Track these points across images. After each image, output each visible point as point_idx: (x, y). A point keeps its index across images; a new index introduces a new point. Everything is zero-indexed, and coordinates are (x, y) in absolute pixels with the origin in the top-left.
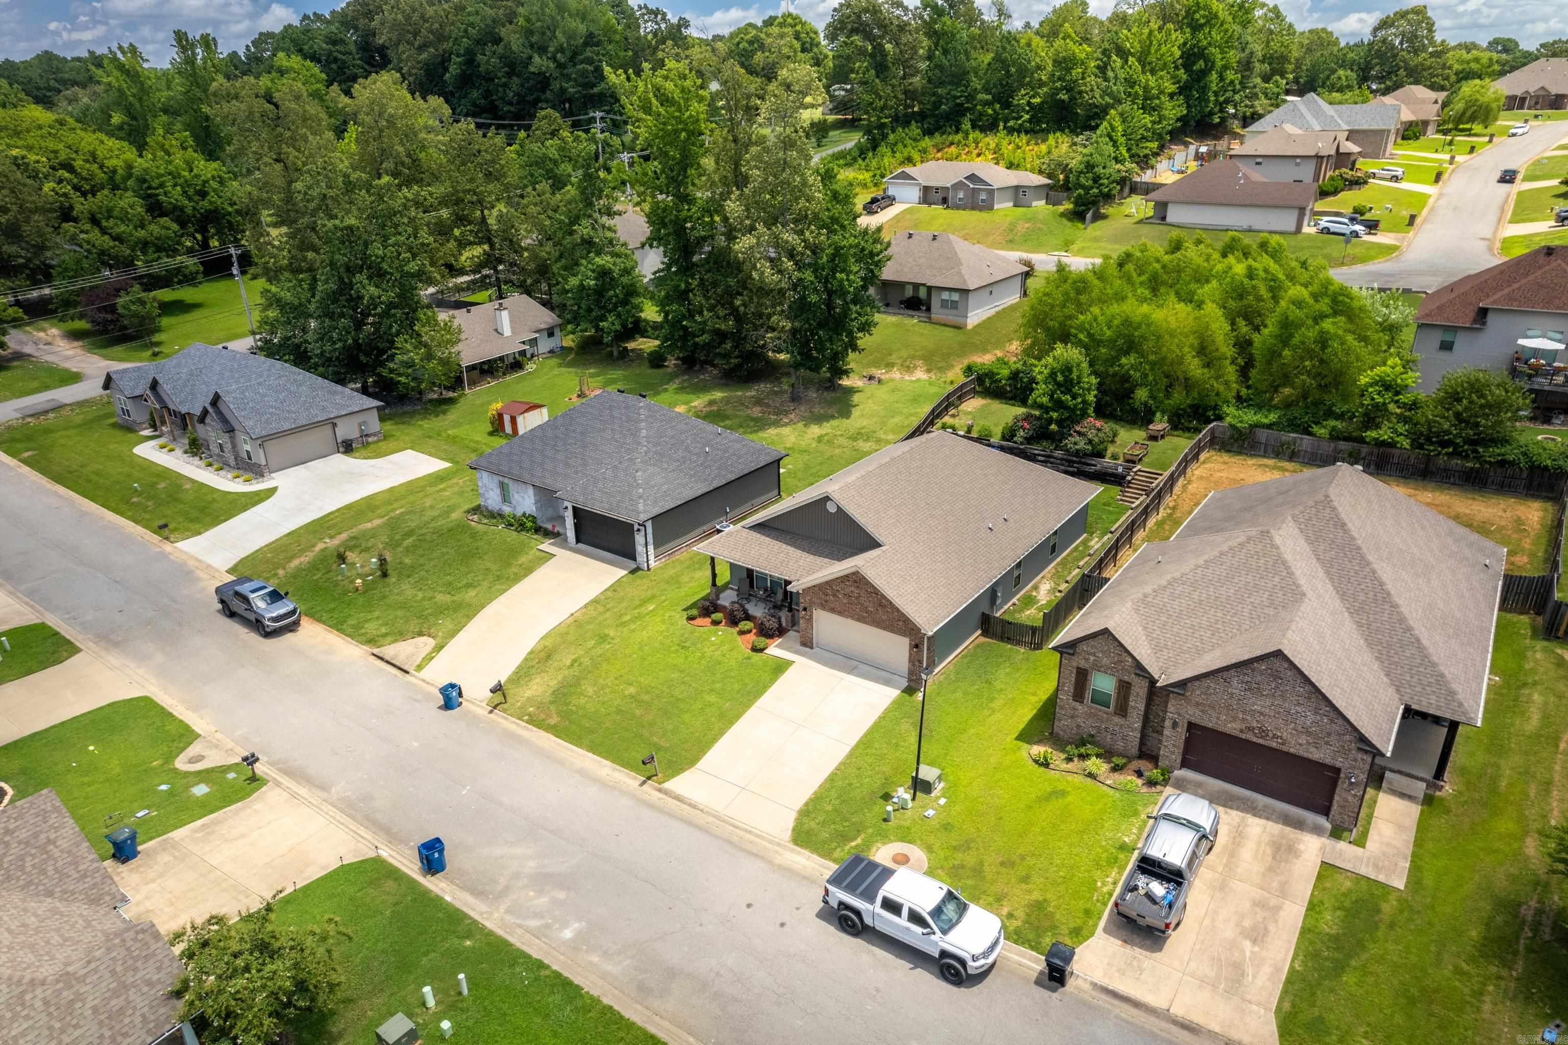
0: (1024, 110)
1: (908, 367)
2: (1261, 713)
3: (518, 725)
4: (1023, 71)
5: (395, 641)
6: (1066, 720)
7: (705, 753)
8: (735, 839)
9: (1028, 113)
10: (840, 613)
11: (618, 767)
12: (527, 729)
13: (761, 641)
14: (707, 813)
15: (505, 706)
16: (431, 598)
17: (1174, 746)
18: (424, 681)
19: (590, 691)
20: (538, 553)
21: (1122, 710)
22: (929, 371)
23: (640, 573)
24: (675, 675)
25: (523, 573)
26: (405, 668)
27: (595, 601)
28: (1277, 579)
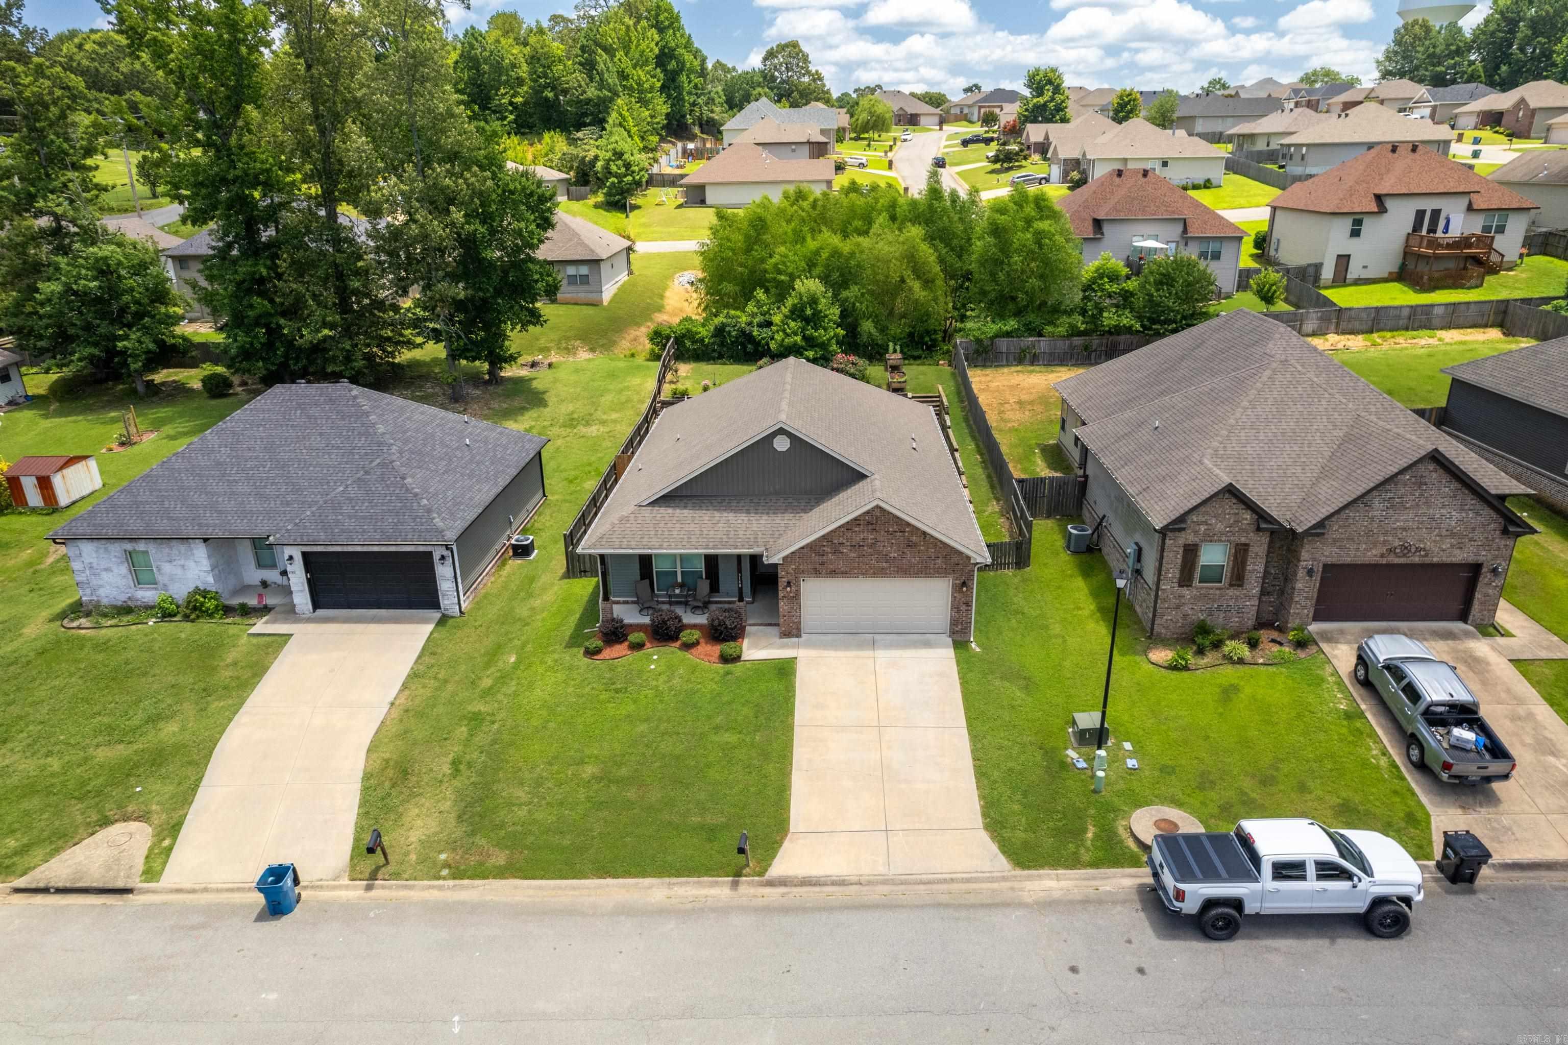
0: (507, 110)
1: (566, 349)
2: (1404, 529)
3: (440, 888)
4: (498, 68)
5: (57, 851)
6: (1169, 614)
7: (787, 809)
8: (944, 898)
9: (511, 112)
10: (845, 574)
11: (674, 880)
12: (463, 887)
13: (729, 648)
14: (870, 883)
15: (390, 868)
16: (86, 759)
17: (1307, 598)
18: (179, 891)
19: (521, 794)
20: (255, 641)
21: (1238, 579)
22: (592, 350)
23: (451, 621)
24: (642, 728)
25: (248, 674)
26: (120, 884)
27: (413, 676)
28: (1324, 403)
